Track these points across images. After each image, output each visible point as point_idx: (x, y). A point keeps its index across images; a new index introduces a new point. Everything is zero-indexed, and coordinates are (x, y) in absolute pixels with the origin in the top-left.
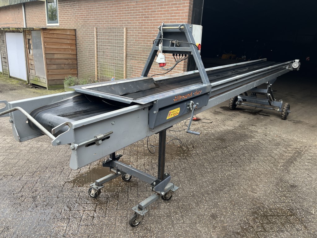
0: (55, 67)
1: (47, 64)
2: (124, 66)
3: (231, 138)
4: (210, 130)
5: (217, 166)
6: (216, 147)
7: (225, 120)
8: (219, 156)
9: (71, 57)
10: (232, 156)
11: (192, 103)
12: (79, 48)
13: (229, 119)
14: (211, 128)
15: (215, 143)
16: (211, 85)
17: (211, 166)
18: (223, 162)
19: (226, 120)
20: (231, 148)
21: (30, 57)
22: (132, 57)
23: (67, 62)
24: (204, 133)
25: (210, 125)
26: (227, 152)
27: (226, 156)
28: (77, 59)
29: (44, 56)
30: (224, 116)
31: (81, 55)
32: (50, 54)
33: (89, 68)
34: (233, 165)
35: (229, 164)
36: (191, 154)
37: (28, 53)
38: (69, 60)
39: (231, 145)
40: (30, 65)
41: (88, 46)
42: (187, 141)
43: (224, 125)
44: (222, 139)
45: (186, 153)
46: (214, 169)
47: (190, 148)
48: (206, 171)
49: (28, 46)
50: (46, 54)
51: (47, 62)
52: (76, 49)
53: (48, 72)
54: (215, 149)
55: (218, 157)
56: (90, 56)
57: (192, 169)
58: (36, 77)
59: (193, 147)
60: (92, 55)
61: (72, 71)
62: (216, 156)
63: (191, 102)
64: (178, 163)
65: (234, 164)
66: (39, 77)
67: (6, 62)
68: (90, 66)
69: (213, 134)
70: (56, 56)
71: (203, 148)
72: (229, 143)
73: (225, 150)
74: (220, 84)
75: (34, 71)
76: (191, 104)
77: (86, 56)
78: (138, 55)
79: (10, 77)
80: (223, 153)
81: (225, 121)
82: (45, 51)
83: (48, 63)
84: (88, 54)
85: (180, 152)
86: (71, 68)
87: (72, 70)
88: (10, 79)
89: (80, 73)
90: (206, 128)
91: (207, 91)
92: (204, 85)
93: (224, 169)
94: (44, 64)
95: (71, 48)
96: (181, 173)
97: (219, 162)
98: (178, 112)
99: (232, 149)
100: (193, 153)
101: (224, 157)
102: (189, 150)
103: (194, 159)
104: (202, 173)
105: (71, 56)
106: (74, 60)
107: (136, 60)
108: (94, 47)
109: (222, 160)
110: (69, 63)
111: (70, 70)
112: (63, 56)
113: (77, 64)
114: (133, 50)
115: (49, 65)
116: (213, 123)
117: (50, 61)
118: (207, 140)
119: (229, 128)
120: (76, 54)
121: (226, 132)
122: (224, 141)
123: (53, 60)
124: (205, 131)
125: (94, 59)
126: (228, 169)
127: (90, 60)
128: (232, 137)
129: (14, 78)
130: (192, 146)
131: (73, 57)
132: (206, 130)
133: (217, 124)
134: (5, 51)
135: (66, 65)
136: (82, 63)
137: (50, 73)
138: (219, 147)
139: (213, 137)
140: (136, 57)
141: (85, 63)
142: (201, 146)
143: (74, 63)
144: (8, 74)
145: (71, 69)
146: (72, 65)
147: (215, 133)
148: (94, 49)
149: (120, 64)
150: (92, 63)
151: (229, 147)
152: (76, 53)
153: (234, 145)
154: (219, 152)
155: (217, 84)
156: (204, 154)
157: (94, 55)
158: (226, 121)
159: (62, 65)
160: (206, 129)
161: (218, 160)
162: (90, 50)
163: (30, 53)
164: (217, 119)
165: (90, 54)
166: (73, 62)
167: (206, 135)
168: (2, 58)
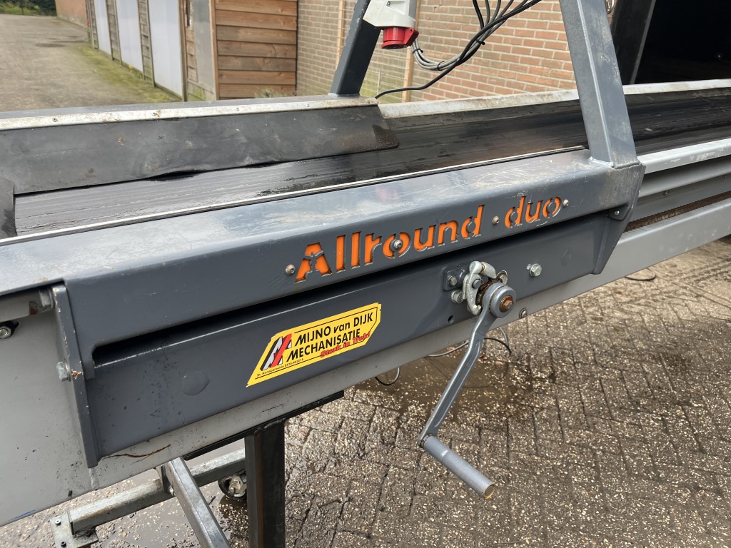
0: (237, 63)
1: (218, 55)
2: (407, 67)
3: (713, 359)
4: (636, 308)
5: (627, 494)
6: (643, 394)
7: (706, 275)
8: (645, 441)
9: (281, 37)
10: (702, 450)
11: (481, 273)
12: (303, 12)
13: (721, 273)
14: (642, 301)
15: (645, 374)
16: (641, 167)
17: (602, 490)
18: (658, 480)
19: (708, 277)
20: (705, 408)
21: (189, 36)
22: (433, 40)
23: (271, 52)
24: (613, 321)
25: (644, 291)
26: (683, 428)
27: (676, 447)
28: (297, 45)
29: (212, 31)
30: (703, 258)
31: (308, 35)
32: (229, 28)
33: (323, 70)
34: (698, 507)
35: (679, 495)
36: (533, 408)
37: (186, 25)
38: (276, 47)
39: (709, 394)
40: (189, 56)
41: (324, 9)
42: (539, 345)
43: (698, 296)
44: (678, 357)
45: (515, 403)
46: (607, 510)
47: (541, 379)
48: (567, 519)
49: (185, 7)
50: (218, 28)
51: (220, 49)
52: (298, 17)
53: (220, 76)
54: (638, 403)
55: (640, 447)
56: (326, 38)
57: (513, 490)
58: (199, 90)
59: (552, 377)
60: (331, 33)
61: (281, 78)
62: (633, 440)
63: (476, 266)
64: (465, 446)
65: (704, 497)
66: (203, 89)
67: (148, 48)
68: (326, 66)
69: (645, 333)
70: (242, 35)
71: (591, 388)
72: (700, 382)
73: (680, 417)
74: (704, 158)
75: (195, 73)
76: (469, 280)
77: (318, 36)
78: (448, 34)
79: (156, 85)
80: (666, 431)
81: (703, 279)
82: (216, 18)
83: (222, 51)
84: (323, 31)
85: (496, 391)
86: (281, 69)
87: (283, 75)
88: (155, 90)
89: (302, 85)
90: (624, 299)
91: (607, 200)
92: (595, 166)
93: (653, 523)
94: (213, 54)
95: (284, 13)
96: (458, 502)
97: (640, 476)
98: (367, 328)
99: (709, 414)
100: (542, 409)
101: (667, 451)
102: (530, 388)
103: (536, 439)
104: (550, 523)
105: (281, 35)
106: (290, 47)
107: (440, 49)
108: (337, 10)
109: (655, 468)
110: (276, 54)
111: (276, 74)
112: (261, 34)
113: (296, 59)
114: (435, 18)
115: (225, 58)
116: (656, 280)
117: (227, 48)
118: (614, 353)
119: (715, 311)
120: (297, 32)
121: (700, 330)
122: (684, 370)
123: (235, 45)
124: (618, 314)
125: (335, 45)
126: (672, 525)
127: (327, 49)
128: (720, 353)
129: (162, 89)
130: (548, 371)
131: (286, 38)
132: (622, 310)
133: (671, 288)
134: (146, 19)
135: (267, 61)
136: (307, 56)
137: (225, 80)
138: (655, 397)
139: (640, 345)
140: (441, 41)
141: (315, 58)
142: (585, 378)
143: (288, 56)
144: (152, 78)
145: (280, 72)
146: (282, 61)
147: (654, 327)
148: (337, 16)
149: (396, 62)
150: (330, 56)
151: (699, 400)
152: (297, 27)
153: (721, 393)
154: (652, 421)
155: (687, 157)
156: (587, 419)
157: (336, 33)
158: (708, 281)
159: (257, 59)
160: (624, 307)
161: (640, 463)
162: (328, 21)
163: (188, 24)
164: (673, 269)
165: (328, 32)
166: (285, 54)
167: (616, 329)
168: (143, 37)
